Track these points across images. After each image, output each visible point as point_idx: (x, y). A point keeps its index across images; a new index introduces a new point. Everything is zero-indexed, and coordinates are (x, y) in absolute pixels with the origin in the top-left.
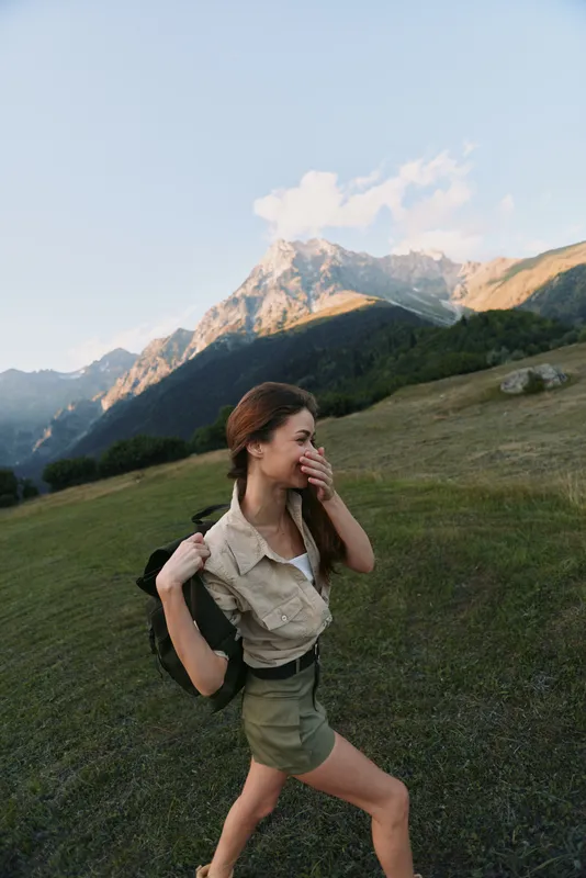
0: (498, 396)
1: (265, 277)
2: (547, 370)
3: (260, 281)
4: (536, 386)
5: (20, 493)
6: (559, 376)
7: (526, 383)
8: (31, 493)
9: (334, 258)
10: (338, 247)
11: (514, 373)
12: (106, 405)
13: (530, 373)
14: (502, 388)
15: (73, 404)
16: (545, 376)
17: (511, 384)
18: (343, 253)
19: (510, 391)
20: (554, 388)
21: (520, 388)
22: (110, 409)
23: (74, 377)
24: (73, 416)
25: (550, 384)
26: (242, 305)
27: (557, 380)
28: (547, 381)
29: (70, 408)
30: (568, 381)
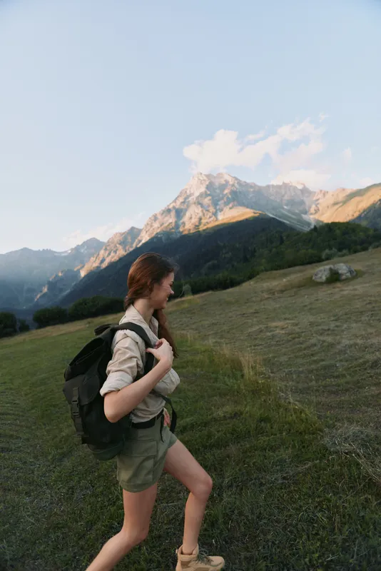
0: (311, 283)
1: (188, 196)
2: (343, 268)
3: (185, 199)
4: (334, 278)
5: (17, 328)
6: (351, 272)
7: (328, 276)
8: (25, 328)
9: (233, 185)
10: (236, 179)
11: (322, 268)
12: (83, 274)
13: (331, 269)
14: (314, 278)
15: (62, 272)
16: (340, 272)
17: (320, 275)
18: (239, 183)
19: (319, 280)
20: (347, 280)
21: (324, 278)
22: (85, 276)
23: (63, 255)
24: (61, 279)
25: (344, 277)
26: (173, 213)
27: (349, 274)
28: (342, 275)
29: (60, 274)
30: (355, 275)
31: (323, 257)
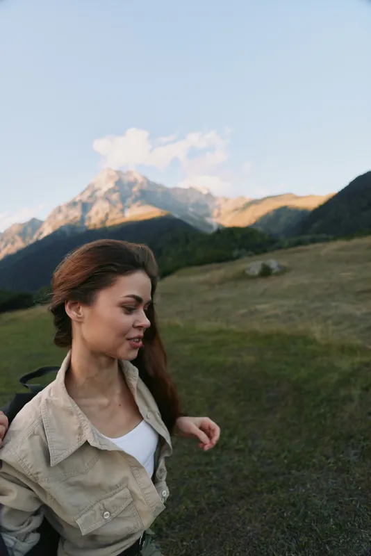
0: (244, 276)
1: (96, 191)
2: (273, 264)
3: (93, 193)
4: (266, 272)
6: (279, 266)
7: (261, 270)
9: (142, 184)
10: (145, 178)
11: (254, 263)
13: (263, 264)
14: (246, 272)
16: (271, 267)
17: (252, 270)
18: (148, 182)
19: (251, 274)
20: (277, 274)
21: (257, 272)
25: (274, 272)
26: (79, 207)
27: (278, 269)
28: (272, 269)
31: (234, 256)
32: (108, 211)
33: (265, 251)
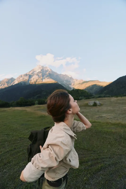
1: (34, 72)
2: (98, 102)
4: (95, 105)
6: (99, 103)
7: (93, 104)
9: (50, 71)
10: (51, 70)
11: (91, 101)
13: (94, 102)
14: (88, 104)
16: (97, 103)
17: (90, 104)
18: (52, 71)
19: (90, 105)
21: (92, 105)
25: (98, 105)
28: (97, 104)
30: (101, 105)
31: (80, 99)
32: (37, 78)
33: (89, 98)
